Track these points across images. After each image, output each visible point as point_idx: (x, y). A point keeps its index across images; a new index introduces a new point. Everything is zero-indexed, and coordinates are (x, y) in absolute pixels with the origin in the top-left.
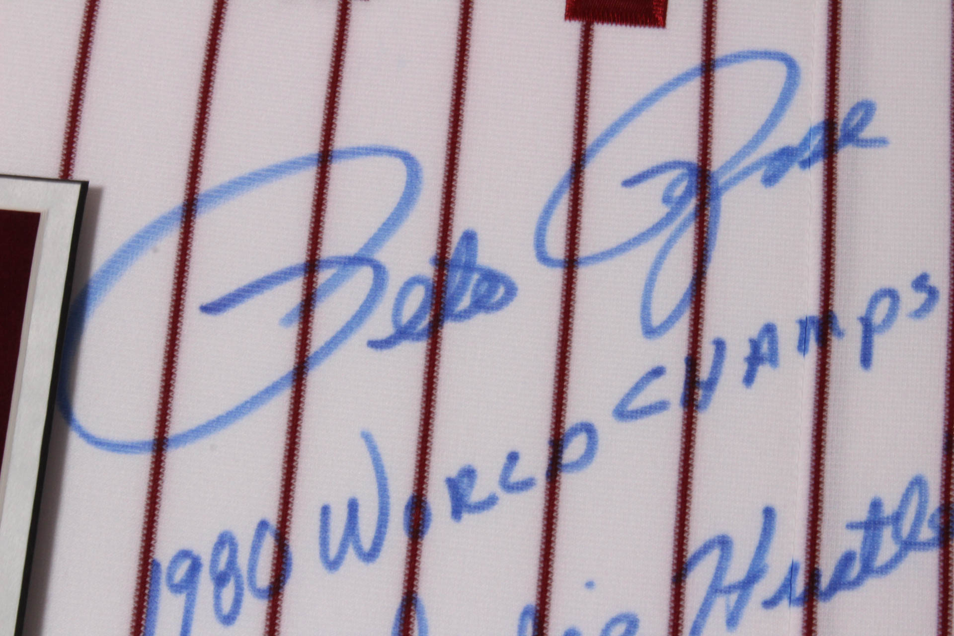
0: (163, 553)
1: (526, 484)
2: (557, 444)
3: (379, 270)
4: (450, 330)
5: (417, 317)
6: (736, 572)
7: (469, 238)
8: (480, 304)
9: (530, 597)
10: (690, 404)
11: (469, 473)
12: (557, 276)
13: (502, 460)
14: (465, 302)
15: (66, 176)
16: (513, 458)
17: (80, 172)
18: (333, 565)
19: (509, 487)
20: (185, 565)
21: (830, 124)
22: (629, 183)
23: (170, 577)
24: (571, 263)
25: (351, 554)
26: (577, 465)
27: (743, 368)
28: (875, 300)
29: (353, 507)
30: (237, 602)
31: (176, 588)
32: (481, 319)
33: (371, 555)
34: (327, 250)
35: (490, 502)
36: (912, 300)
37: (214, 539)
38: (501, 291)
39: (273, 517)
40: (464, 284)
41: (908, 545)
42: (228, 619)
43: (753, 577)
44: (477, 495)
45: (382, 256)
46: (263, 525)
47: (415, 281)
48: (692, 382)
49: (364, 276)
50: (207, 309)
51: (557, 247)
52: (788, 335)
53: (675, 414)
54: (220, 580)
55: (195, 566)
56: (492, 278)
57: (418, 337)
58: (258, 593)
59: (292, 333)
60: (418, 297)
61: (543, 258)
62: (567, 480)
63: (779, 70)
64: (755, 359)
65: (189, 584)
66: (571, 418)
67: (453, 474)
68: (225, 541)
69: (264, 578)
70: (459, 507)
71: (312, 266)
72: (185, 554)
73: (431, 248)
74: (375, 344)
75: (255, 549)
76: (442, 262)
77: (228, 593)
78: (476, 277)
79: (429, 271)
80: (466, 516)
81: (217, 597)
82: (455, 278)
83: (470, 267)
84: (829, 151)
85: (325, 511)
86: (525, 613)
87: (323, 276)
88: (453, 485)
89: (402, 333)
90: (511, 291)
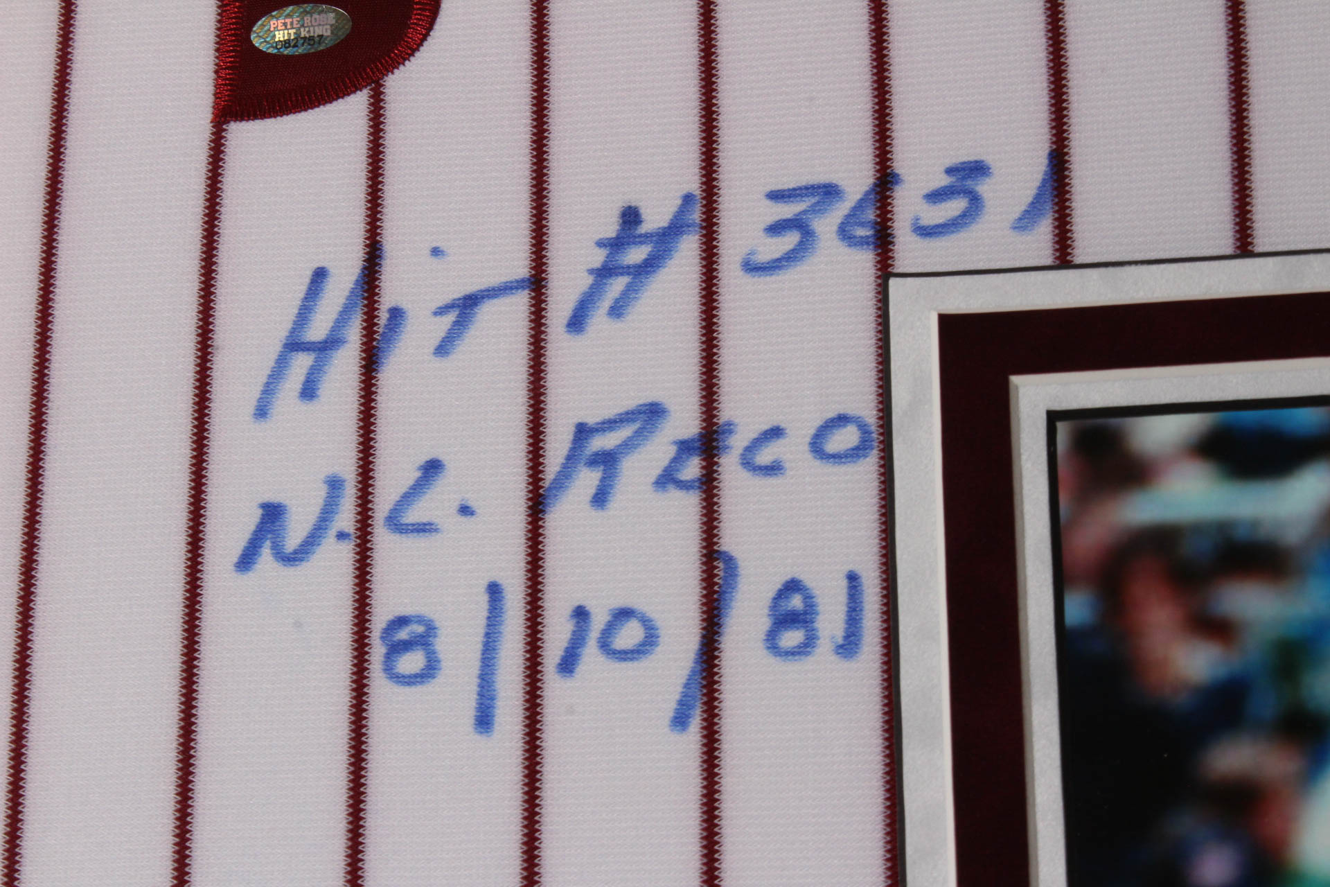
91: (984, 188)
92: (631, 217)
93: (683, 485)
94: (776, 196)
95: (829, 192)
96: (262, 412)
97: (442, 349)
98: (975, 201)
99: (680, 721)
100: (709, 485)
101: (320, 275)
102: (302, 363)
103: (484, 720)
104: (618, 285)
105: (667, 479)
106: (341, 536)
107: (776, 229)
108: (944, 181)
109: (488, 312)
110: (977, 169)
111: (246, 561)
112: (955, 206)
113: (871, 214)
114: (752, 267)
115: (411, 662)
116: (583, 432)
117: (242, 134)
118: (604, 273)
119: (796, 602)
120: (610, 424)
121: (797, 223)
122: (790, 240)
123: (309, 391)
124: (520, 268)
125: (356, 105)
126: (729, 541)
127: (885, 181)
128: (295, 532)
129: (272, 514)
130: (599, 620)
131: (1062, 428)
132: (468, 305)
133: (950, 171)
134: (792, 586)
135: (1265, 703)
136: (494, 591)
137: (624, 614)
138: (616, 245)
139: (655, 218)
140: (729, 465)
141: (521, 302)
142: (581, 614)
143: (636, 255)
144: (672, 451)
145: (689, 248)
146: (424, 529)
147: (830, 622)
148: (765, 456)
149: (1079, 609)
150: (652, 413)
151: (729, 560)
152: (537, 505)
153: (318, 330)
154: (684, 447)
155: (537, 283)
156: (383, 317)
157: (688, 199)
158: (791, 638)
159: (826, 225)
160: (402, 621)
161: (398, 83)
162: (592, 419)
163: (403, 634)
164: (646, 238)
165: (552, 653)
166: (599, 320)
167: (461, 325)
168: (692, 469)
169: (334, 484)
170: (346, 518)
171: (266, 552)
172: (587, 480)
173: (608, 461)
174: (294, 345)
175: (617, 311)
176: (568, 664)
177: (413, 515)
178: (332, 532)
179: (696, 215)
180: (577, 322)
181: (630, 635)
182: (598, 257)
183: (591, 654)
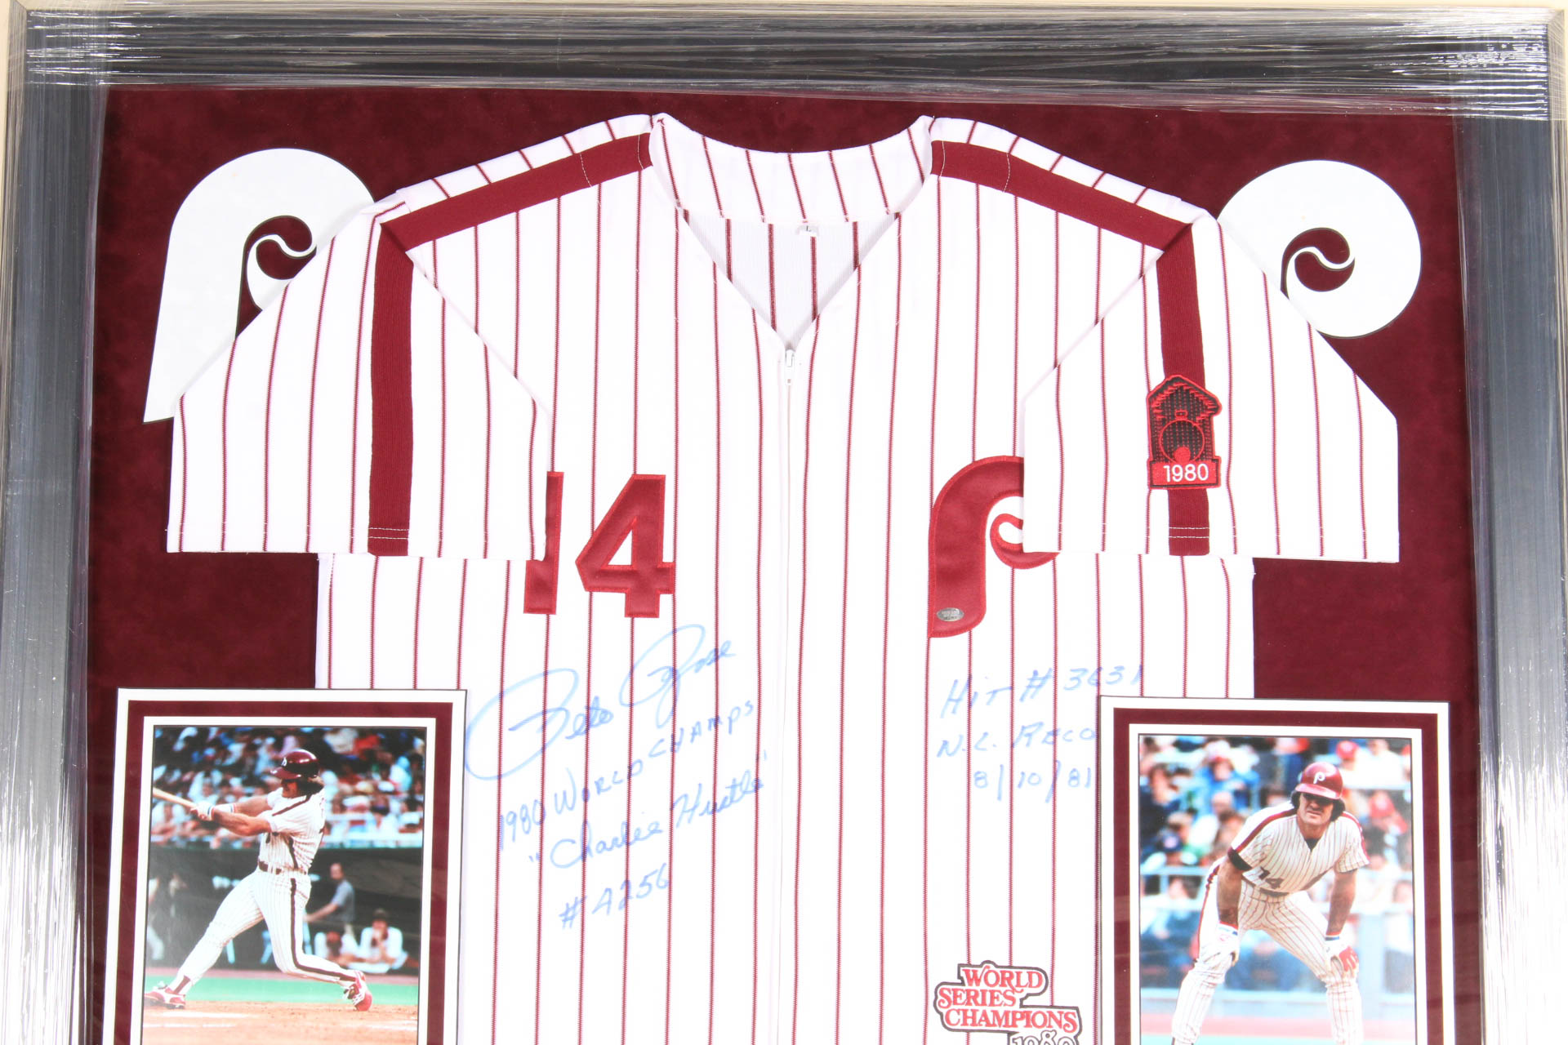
0: (504, 813)
1: (621, 781)
2: (630, 768)
3: (566, 711)
4: (592, 731)
5: (581, 727)
6: (690, 805)
7: (597, 698)
8: (602, 721)
9: (625, 819)
10: (673, 750)
11: (602, 779)
12: (628, 709)
13: (613, 774)
14: (596, 721)
15: (458, 688)
16: (616, 773)
17: (463, 686)
18: (559, 812)
19: (615, 783)
20: (512, 816)
21: (716, 650)
22: (649, 675)
23: (507, 820)
24: (631, 705)
25: (565, 809)
26: (637, 774)
27: (690, 737)
28: (733, 710)
29: (565, 793)
30: (530, 827)
31: (510, 824)
32: (603, 726)
33: (571, 809)
34: (549, 707)
35: (609, 788)
36: (745, 710)
37: (520, 807)
38: (608, 716)
39: (539, 800)
40: (596, 715)
41: (745, 792)
42: (527, 832)
43: (695, 807)
44: (604, 786)
45: (566, 707)
46: (536, 801)
47: (580, 715)
48: (673, 743)
49: (563, 713)
50: (510, 729)
51: (627, 701)
52: (705, 725)
53: (669, 754)
54: (524, 820)
55: (515, 816)
56: (605, 712)
57: (582, 734)
58: (535, 822)
59: (540, 734)
60: (581, 721)
61: (623, 704)
62: (633, 778)
63: (699, 631)
64: (694, 734)
65: (513, 822)
66: (634, 759)
67: (597, 780)
68: (524, 807)
69: (538, 818)
70: (599, 790)
71: (544, 712)
72: (512, 812)
73: (584, 703)
74: (567, 738)
75: (534, 809)
76: (588, 708)
77: (526, 823)
78: (600, 712)
79: (584, 711)
80: (602, 793)
81: (523, 825)
82: (593, 713)
83: (597, 709)
84: (717, 659)
85: (556, 795)
86: (623, 824)
87: (548, 715)
88: (597, 783)
89: (577, 733)
90: (612, 716)
91: (1123, 672)
92: (1035, 673)
93: (1049, 743)
94: (1072, 670)
95: (1085, 670)
96: (942, 716)
97: (988, 703)
98: (1121, 675)
99: (1047, 801)
100: (1055, 742)
101: (956, 681)
102: (952, 704)
103: (999, 798)
104: (1032, 690)
105: (1045, 741)
106: (963, 750)
107: (1073, 679)
108: (1114, 670)
109: (998, 694)
110: (1121, 668)
111: (939, 754)
112: (1116, 677)
113: (1096, 677)
114: (1066, 689)
115: (981, 783)
116: (1023, 728)
117: (933, 640)
118: (1029, 687)
119: (1075, 774)
120: (1030, 726)
121: (1077, 678)
122: (1076, 682)
123: (954, 712)
124: (1009, 685)
125: (966, 635)
126: (1058, 758)
127: (1099, 669)
128: (951, 748)
129: (945, 743)
130: (1028, 775)
131: (1141, 737)
132: (995, 692)
133: (1116, 668)
134: (1074, 770)
135: (1184, 806)
136: (1002, 766)
137: (1034, 774)
138: (1032, 680)
139: (1042, 674)
140: (1059, 738)
141: (1009, 692)
142: (1023, 773)
143: (1037, 683)
144: (1045, 734)
145: (1051, 681)
146: (983, 749)
147: (1083, 779)
148: (1068, 737)
149: (1144, 781)
150: (1041, 724)
151: (1059, 763)
152: (1012, 746)
153: (955, 697)
154: (1049, 734)
155: (1012, 688)
156: (972, 695)
157: (1050, 669)
158: (1074, 782)
159: (1084, 678)
160: (979, 773)
161: (975, 630)
162: (1026, 725)
163: (979, 776)
164: (1040, 679)
165: (1016, 784)
166: (1027, 698)
167: (993, 696)
168: (1051, 739)
169: (961, 737)
170: (965, 746)
171: (944, 752)
172: (1025, 740)
173: (1029, 735)
174: (950, 700)
175: (1032, 697)
176: (1020, 786)
177: (980, 747)
178: (960, 749)
179: (1052, 674)
180: (1022, 699)
181: (1034, 779)
182: (1028, 682)
183: (1025, 783)
